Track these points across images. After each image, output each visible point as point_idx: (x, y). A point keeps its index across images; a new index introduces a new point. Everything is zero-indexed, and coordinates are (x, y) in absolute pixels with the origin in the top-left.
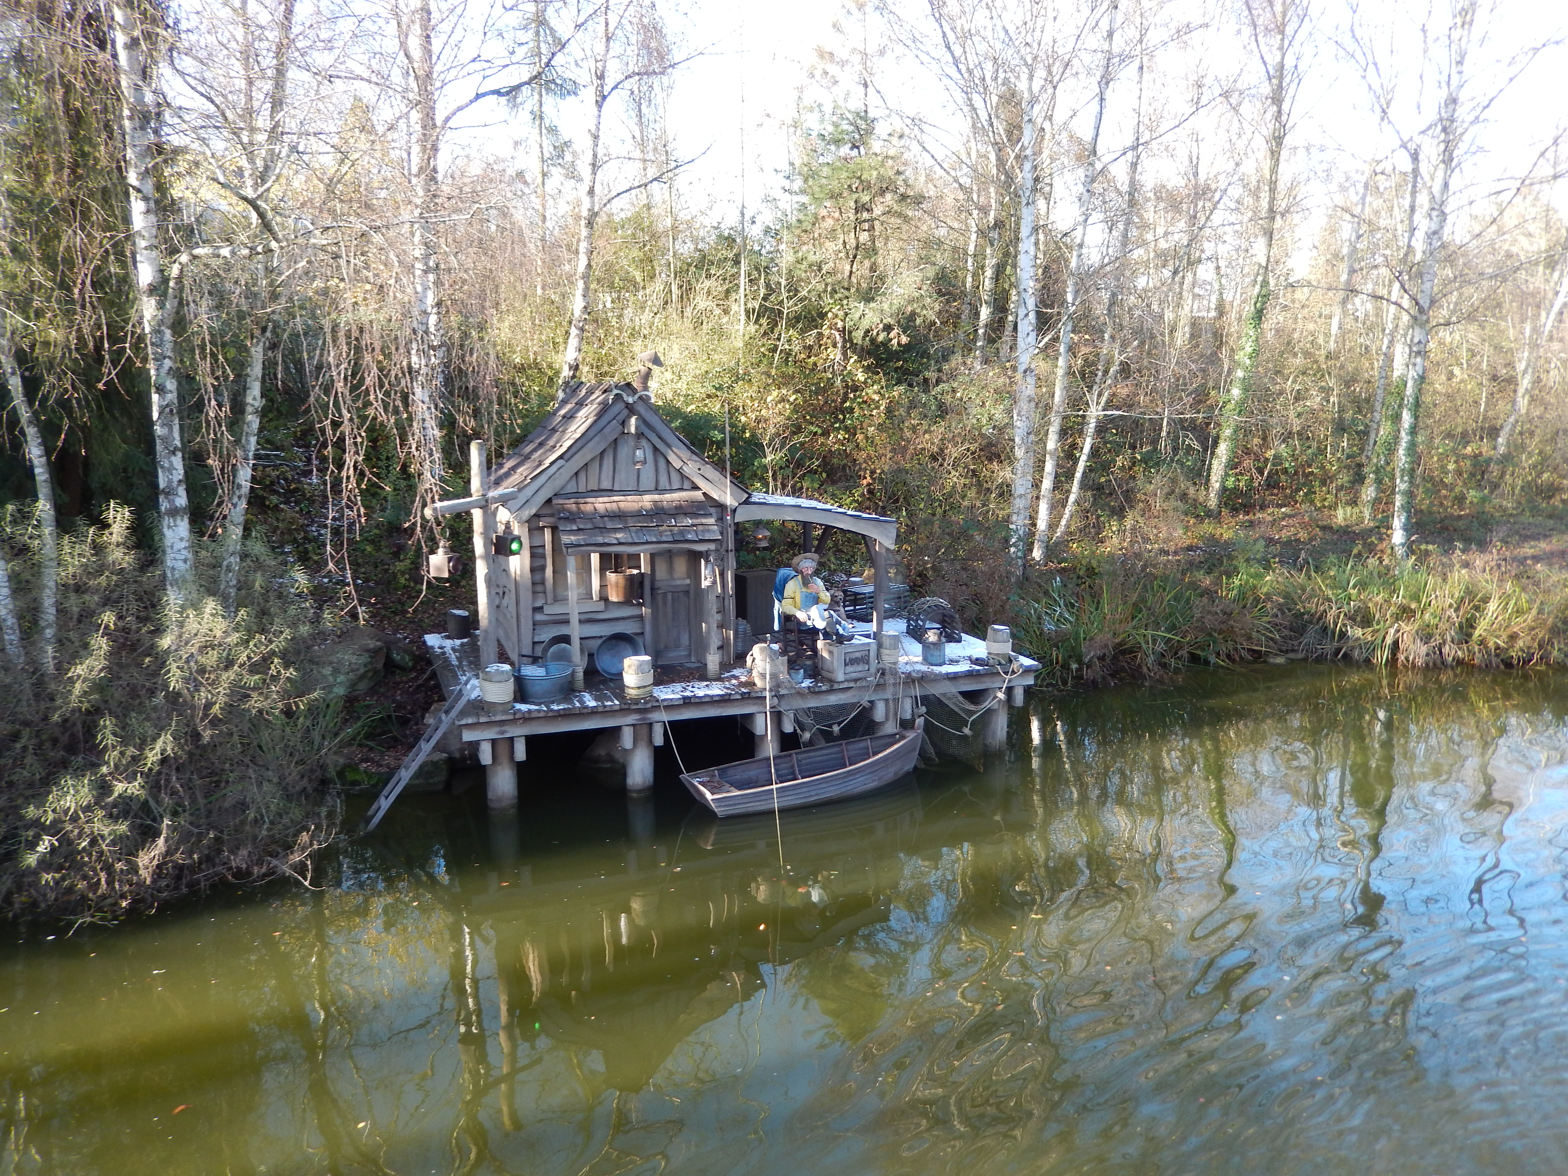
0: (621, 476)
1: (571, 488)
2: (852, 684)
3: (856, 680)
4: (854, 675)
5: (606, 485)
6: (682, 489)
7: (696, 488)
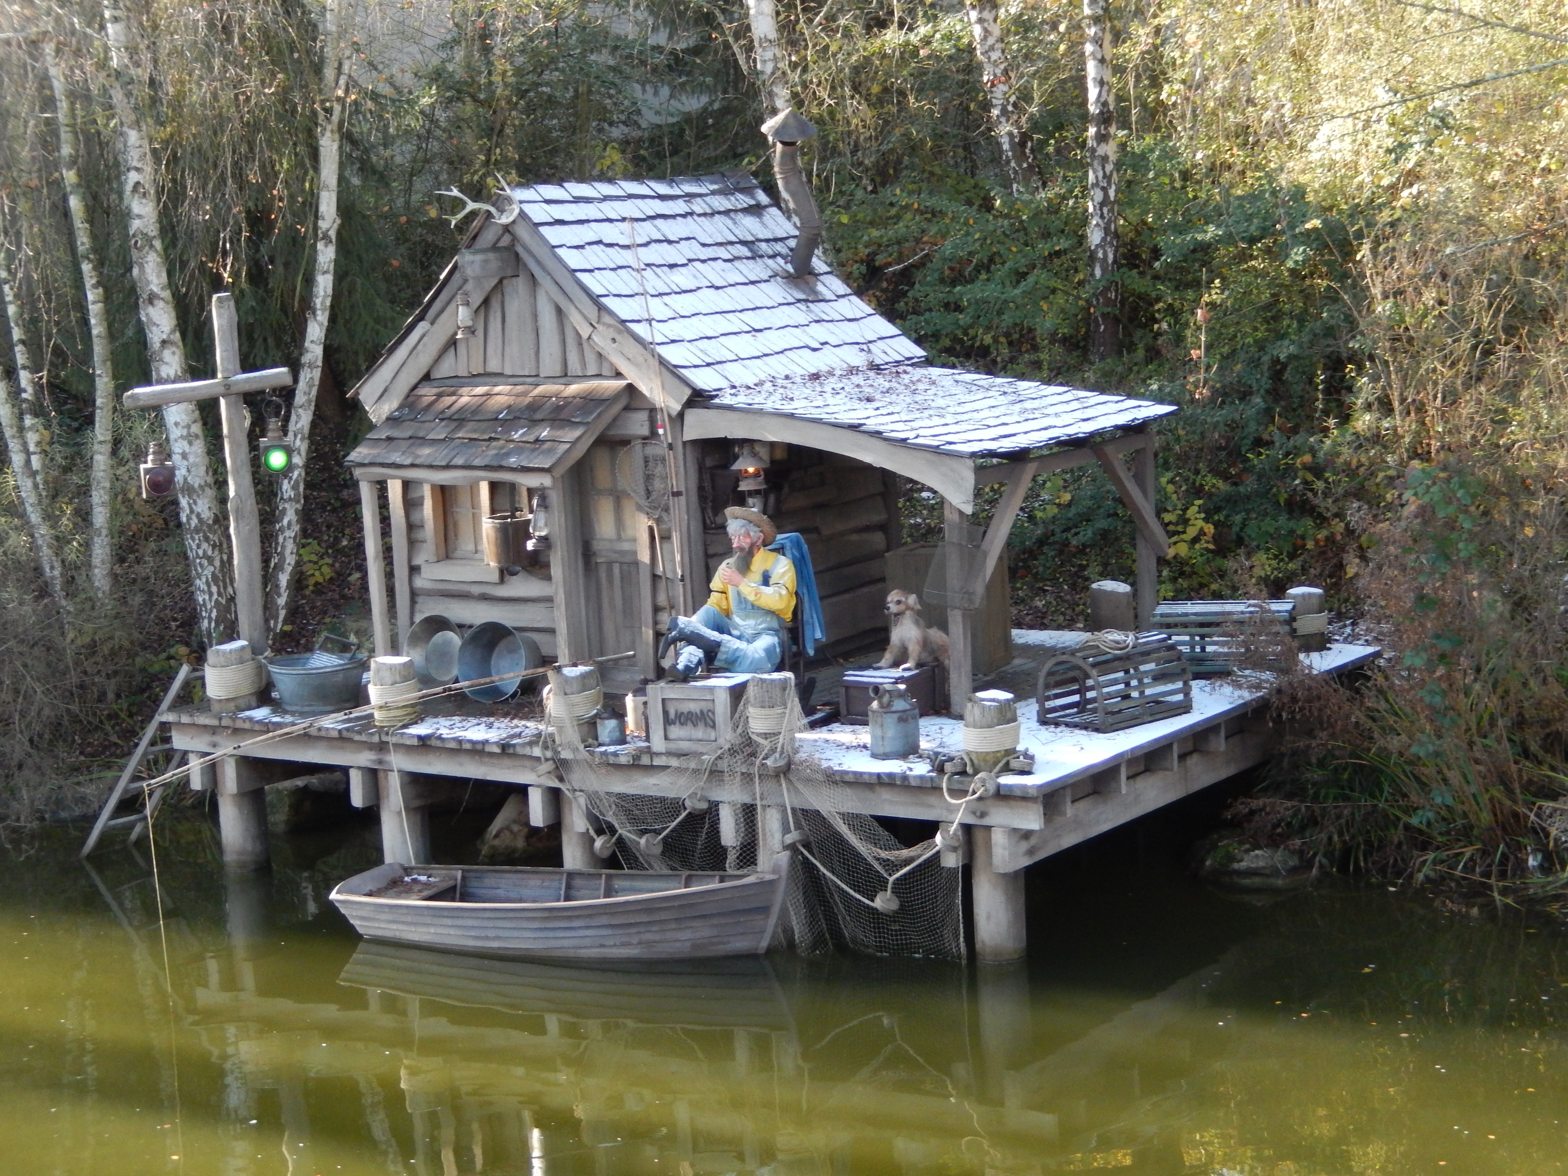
0: (513, 349)
1: (446, 369)
2: (674, 762)
3: (680, 755)
4: (685, 746)
5: (494, 366)
6: (599, 376)
7: (618, 375)
